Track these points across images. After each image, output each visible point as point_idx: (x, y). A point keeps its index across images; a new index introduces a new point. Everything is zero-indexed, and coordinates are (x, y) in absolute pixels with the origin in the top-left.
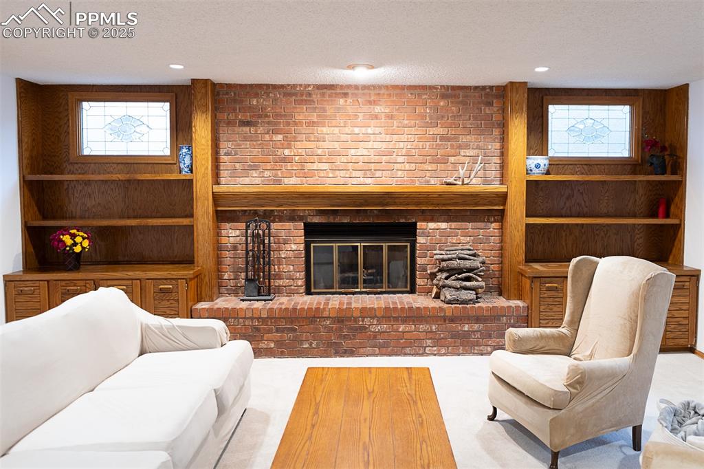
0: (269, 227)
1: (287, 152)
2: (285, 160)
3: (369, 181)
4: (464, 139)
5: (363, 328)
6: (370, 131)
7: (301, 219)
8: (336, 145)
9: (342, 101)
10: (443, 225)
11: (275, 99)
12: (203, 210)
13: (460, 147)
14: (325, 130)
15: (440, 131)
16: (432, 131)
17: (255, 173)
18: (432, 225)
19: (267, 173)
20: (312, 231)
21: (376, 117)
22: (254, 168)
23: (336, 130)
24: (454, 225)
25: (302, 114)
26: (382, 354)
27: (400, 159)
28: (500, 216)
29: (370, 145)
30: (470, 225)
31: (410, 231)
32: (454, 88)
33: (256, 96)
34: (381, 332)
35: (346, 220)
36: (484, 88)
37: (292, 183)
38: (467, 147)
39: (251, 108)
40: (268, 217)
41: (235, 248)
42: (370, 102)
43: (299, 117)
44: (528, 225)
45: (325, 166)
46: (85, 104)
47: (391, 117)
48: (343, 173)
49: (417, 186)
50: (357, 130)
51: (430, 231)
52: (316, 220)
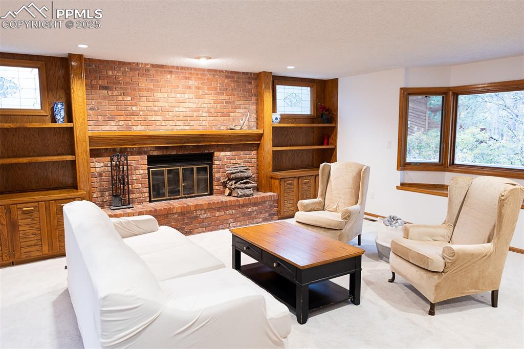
0: (126, 159)
1: (134, 108)
2: (133, 114)
3: (187, 128)
4: (238, 103)
5: (197, 217)
6: (186, 96)
7: (145, 153)
8: (166, 104)
9: (169, 76)
10: (228, 153)
11: (124, 72)
12: (82, 148)
13: (236, 108)
14: (159, 94)
15: (225, 97)
16: (221, 97)
17: (112, 123)
18: (222, 154)
19: (121, 123)
20: (152, 160)
21: (190, 88)
22: (112, 119)
23: (166, 95)
24: (234, 153)
25: (143, 83)
26: (207, 231)
27: (204, 114)
28: (257, 147)
29: (187, 105)
30: (242, 153)
31: (209, 158)
32: (232, 72)
33: (112, 69)
34: (206, 218)
35: (174, 153)
36: (247, 73)
37: (139, 129)
38: (239, 108)
39: (108, 77)
40: (124, 153)
41: (100, 175)
42: (186, 78)
43: (142, 85)
44: (273, 151)
45: (159, 118)
47: (198, 88)
48: (171, 123)
49: (214, 130)
50: (178, 95)
51: (222, 158)
52: (155, 153)
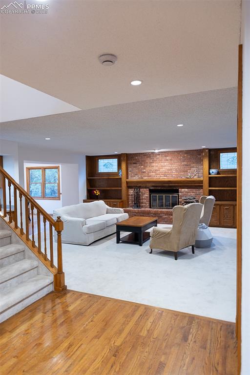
0: (139, 190)
1: (144, 170)
2: (144, 172)
3: (165, 177)
4: (192, 165)
5: (161, 216)
6: (166, 164)
7: (148, 188)
8: (157, 168)
9: (158, 156)
10: (186, 190)
11: (141, 157)
12: (124, 185)
13: (191, 167)
14: (154, 164)
15: (185, 163)
16: (182, 163)
17: (136, 176)
18: (183, 190)
19: (140, 176)
20: (151, 191)
21: (167, 160)
22: (136, 175)
23: (157, 164)
24: (189, 190)
25: (148, 160)
27: (174, 171)
28: (201, 187)
29: (165, 168)
30: (194, 190)
31: (177, 191)
32: (189, 151)
33: (137, 156)
35: (159, 188)
36: (198, 150)
37: (146, 178)
38: (193, 167)
39: (136, 159)
40: (140, 187)
41: (132, 195)
42: (166, 156)
43: (147, 161)
44: (209, 190)
45: (154, 174)
46: (99, 160)
47: (171, 160)
48: (158, 176)
49: (179, 179)
50: (162, 164)
52: (152, 188)
